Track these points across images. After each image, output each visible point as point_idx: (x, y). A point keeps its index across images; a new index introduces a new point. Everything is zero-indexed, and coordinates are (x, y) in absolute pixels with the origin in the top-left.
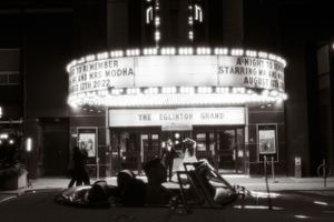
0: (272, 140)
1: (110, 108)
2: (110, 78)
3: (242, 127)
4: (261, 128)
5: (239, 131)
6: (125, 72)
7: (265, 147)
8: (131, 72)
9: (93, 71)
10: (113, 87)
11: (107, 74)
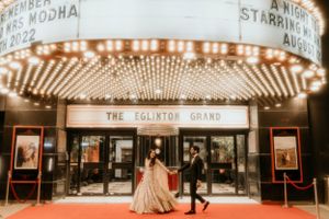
0: (291, 150)
1: (69, 102)
2: (37, 26)
3: (245, 132)
4: (278, 133)
5: (240, 138)
6: (62, 12)
7: (284, 161)
8: (74, 12)
9: (12, 19)
10: (39, 43)
11: (32, 19)
